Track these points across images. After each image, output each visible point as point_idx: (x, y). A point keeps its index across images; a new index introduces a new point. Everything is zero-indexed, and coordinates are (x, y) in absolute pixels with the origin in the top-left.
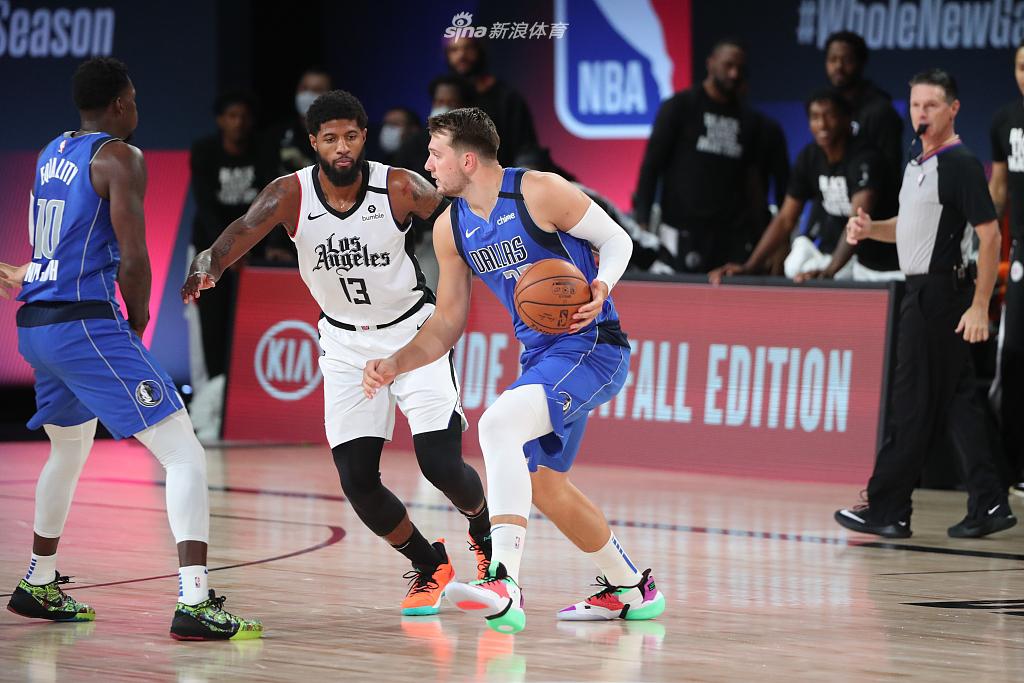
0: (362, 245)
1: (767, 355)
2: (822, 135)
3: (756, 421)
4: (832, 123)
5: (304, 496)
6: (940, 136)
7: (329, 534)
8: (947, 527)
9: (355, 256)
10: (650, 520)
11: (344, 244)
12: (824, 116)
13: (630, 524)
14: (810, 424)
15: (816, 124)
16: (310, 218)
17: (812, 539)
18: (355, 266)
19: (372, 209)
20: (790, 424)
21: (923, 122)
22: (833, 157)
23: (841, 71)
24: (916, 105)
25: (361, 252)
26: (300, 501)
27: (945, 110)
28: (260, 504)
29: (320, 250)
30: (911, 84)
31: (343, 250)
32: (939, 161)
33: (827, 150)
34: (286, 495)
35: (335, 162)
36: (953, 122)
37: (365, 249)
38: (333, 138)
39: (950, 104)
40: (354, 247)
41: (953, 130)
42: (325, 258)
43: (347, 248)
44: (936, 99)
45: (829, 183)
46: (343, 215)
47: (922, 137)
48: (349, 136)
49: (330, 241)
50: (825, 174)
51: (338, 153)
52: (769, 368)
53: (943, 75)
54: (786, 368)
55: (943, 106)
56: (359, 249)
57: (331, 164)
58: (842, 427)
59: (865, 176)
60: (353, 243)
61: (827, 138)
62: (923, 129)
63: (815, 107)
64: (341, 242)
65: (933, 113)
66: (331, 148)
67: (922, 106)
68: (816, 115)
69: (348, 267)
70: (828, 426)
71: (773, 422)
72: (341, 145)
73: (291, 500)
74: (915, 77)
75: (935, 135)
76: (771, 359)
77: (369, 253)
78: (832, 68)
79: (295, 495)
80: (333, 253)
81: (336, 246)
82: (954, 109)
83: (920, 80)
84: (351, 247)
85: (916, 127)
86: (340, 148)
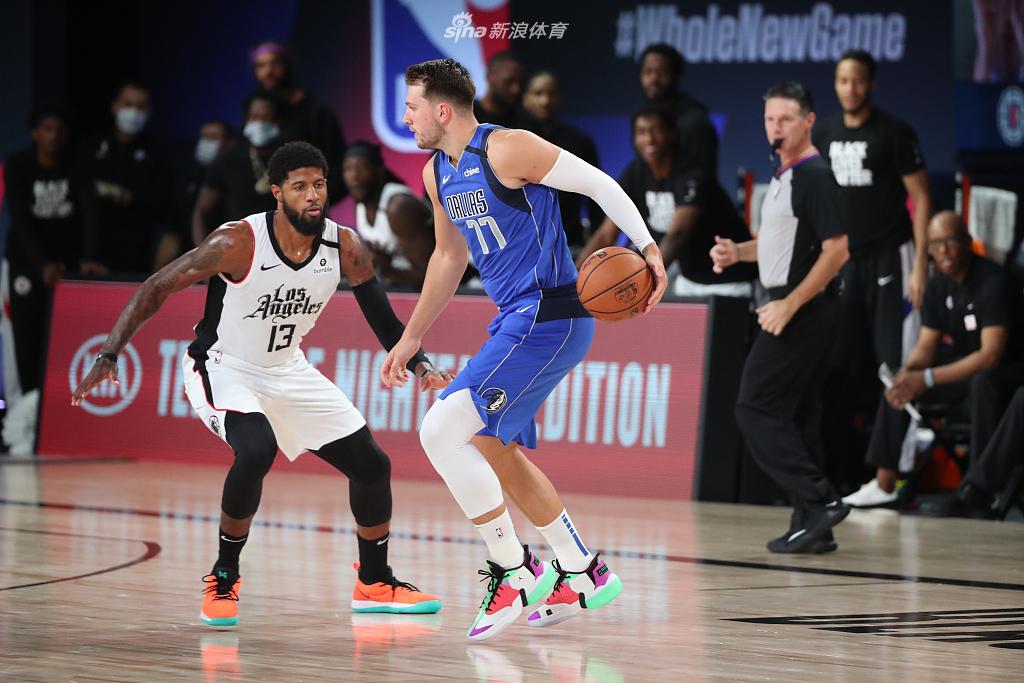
0: (307, 296)
1: (585, 369)
2: (648, 150)
3: (574, 436)
4: (660, 138)
5: (119, 511)
6: (797, 148)
7: (144, 550)
8: (765, 542)
9: (297, 306)
10: (466, 536)
11: (291, 294)
12: (651, 131)
13: (447, 540)
14: (628, 439)
15: (643, 139)
16: (263, 269)
17: (630, 555)
18: (293, 314)
19: (323, 262)
20: (608, 439)
21: (778, 137)
22: (660, 174)
23: (657, 83)
24: (771, 119)
25: (303, 303)
26: (115, 516)
27: (800, 124)
28: (75, 520)
29: (265, 299)
30: (765, 98)
31: (287, 299)
32: (794, 174)
33: (654, 168)
34: (100, 510)
35: (305, 211)
36: (809, 135)
37: (308, 300)
38: (302, 186)
39: (804, 117)
40: (299, 297)
41: (809, 142)
42: (267, 306)
43: (293, 298)
44: (790, 113)
45: (657, 199)
46: (296, 266)
47: (778, 151)
48: (316, 184)
49: (278, 291)
50: (653, 190)
51: (309, 201)
52: (586, 382)
53: (799, 87)
54: (604, 383)
55: (798, 119)
56: (303, 299)
57: (301, 212)
58: (660, 442)
59: (692, 193)
60: (299, 293)
61: (654, 154)
62: (779, 143)
63: (642, 123)
64: (289, 292)
65: (788, 127)
66: (299, 196)
67: (776, 121)
68: (643, 131)
69: (287, 315)
70: (647, 441)
71: (591, 437)
72: (311, 193)
73: (105, 517)
74: (770, 90)
75: (791, 148)
76: (590, 372)
77: (310, 303)
78: (647, 80)
79: (110, 511)
80: (277, 302)
81: (282, 295)
82: (809, 121)
83: (774, 94)
84: (297, 297)
85: (771, 141)
86: (309, 196)
